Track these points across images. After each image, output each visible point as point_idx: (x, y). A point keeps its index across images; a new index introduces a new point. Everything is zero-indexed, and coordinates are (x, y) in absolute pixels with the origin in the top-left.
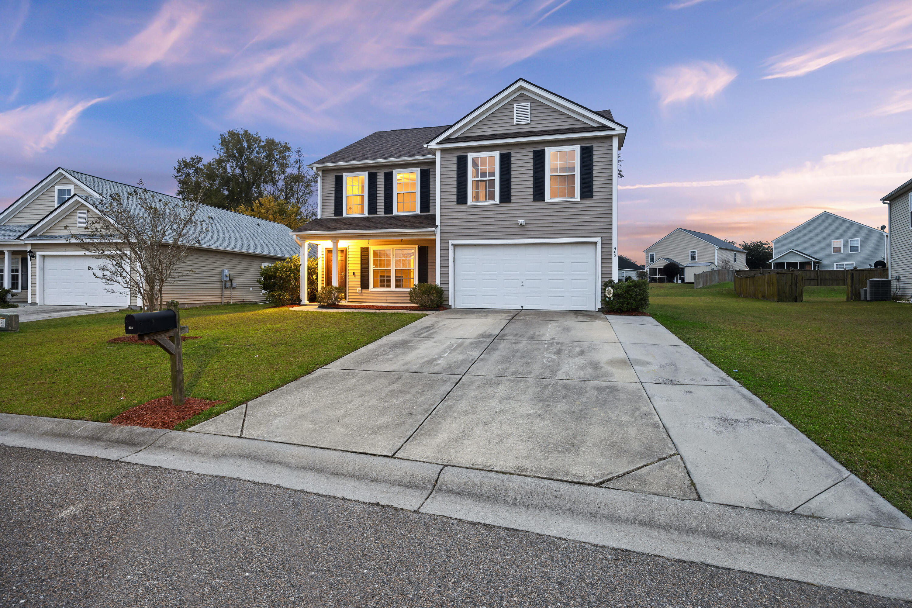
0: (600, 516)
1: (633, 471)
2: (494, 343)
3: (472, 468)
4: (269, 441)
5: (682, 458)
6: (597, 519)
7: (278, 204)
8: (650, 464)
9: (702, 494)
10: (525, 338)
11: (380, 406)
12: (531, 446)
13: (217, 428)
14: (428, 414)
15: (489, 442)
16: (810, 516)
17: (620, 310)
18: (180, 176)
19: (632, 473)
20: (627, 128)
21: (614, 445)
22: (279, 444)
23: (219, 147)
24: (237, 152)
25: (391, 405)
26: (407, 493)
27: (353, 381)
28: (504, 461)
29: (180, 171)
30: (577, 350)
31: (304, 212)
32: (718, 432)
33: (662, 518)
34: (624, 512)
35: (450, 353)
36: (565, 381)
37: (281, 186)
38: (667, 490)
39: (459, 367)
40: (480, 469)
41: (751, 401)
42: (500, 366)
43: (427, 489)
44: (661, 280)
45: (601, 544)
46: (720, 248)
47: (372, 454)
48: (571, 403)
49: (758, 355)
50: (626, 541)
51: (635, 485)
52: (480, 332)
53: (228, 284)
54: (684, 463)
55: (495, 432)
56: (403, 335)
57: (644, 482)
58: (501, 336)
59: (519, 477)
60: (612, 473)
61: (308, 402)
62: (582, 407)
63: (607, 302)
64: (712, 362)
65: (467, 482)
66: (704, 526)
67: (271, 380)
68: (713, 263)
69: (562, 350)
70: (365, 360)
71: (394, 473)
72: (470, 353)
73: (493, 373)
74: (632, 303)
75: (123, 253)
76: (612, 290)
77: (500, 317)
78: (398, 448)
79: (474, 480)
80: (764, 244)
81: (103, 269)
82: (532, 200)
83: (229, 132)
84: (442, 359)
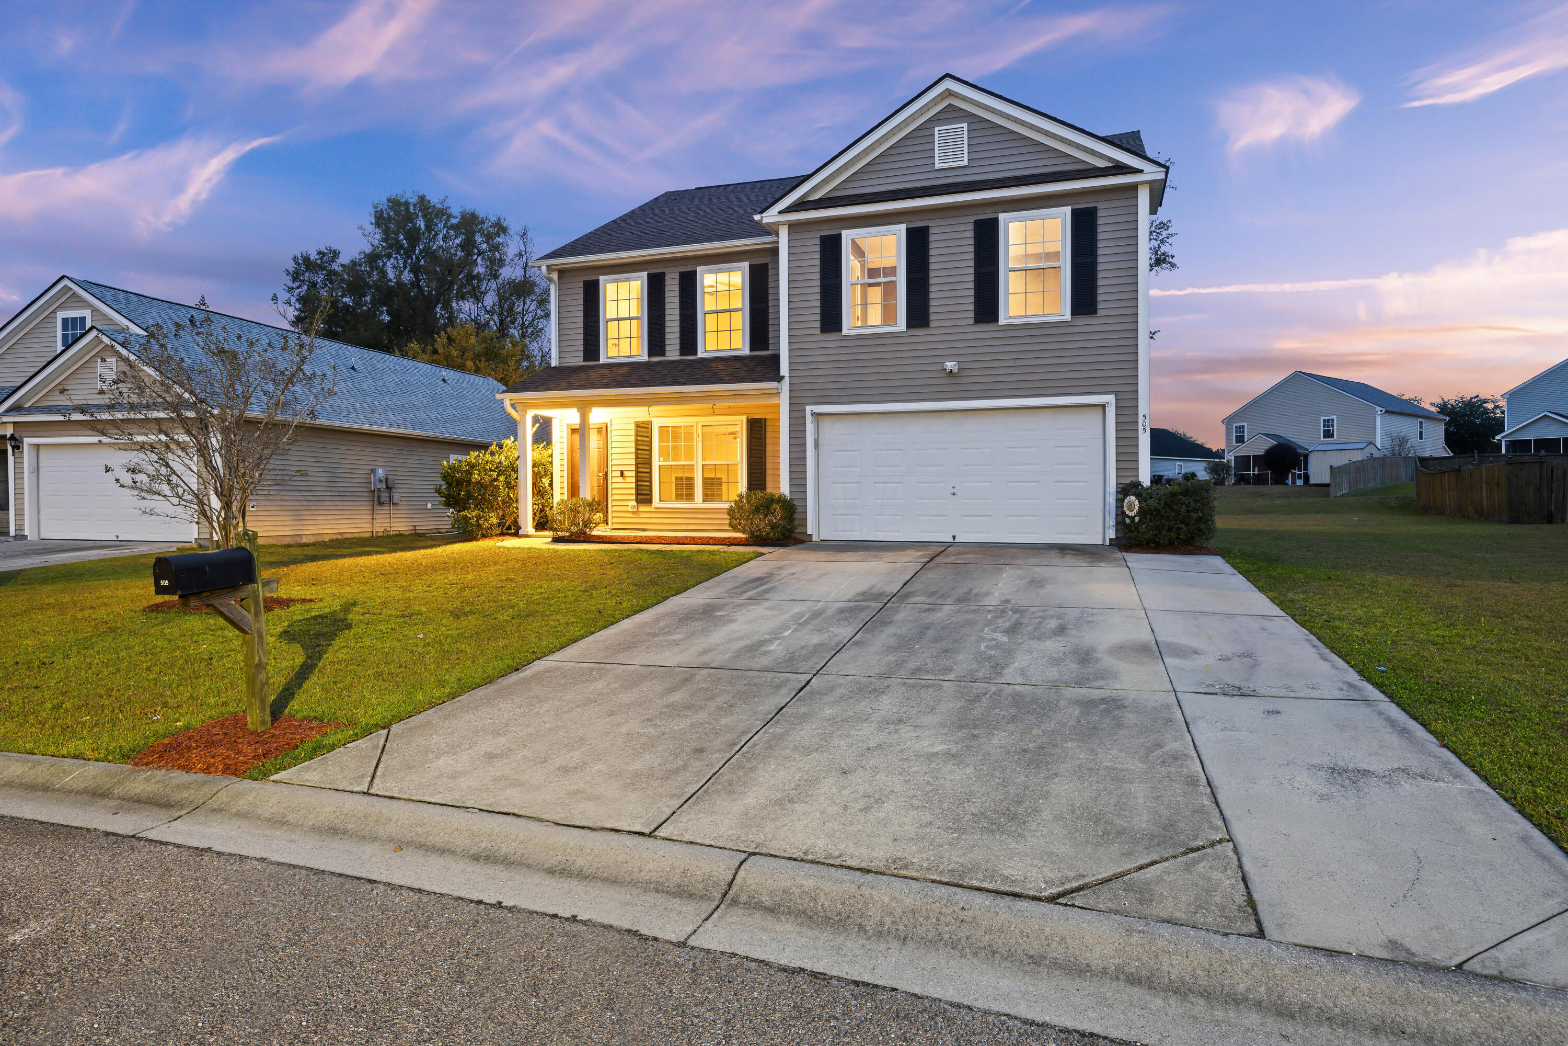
0: (1047, 962)
1: (1129, 872)
2: (886, 610)
3: (802, 861)
4: (420, 801)
5: (1235, 850)
6: (1040, 969)
7: (485, 340)
8: (1167, 859)
9: (1266, 923)
10: (949, 601)
11: (644, 735)
12: (927, 817)
13: (325, 775)
14: (733, 752)
15: (846, 808)
16: (1495, 978)
17: (1155, 542)
18: (298, 287)
19: (1126, 878)
20: (1167, 168)
21: (1097, 819)
22: (438, 806)
23: (370, 228)
24: (405, 239)
25: (664, 734)
26: (670, 907)
27: (599, 685)
28: (868, 847)
29: (297, 278)
30: (1053, 624)
31: (535, 353)
32: (1322, 796)
33: (1176, 971)
34: (1097, 955)
35: (796, 630)
36: (1018, 688)
37: (491, 303)
38: (1195, 913)
39: (809, 658)
40: (818, 863)
41: (1404, 732)
42: (891, 657)
43: (709, 899)
44: (1260, 480)
45: (1040, 1019)
46: (1387, 412)
47: (612, 830)
48: (1024, 732)
49: (1438, 636)
50: (1093, 1015)
51: (1128, 902)
52: (862, 588)
53: (384, 496)
54: (1239, 859)
55: (861, 789)
56: (710, 594)
57: (1147, 897)
58: (902, 595)
59: (893, 878)
60: (1083, 876)
61: (506, 725)
62: (1044, 739)
63: (1128, 526)
64: (1333, 649)
65: (790, 888)
66: (1262, 990)
67: (442, 683)
68: (1371, 443)
69: (1021, 624)
70: (626, 646)
71: (650, 866)
72: (835, 630)
73: (876, 670)
74: (1179, 529)
75: (172, 439)
76: (1137, 502)
77: (907, 559)
78: (665, 817)
79: (805, 883)
80: (1485, 401)
81: (134, 471)
82: (972, 321)
83: (389, 201)
84: (777, 642)
